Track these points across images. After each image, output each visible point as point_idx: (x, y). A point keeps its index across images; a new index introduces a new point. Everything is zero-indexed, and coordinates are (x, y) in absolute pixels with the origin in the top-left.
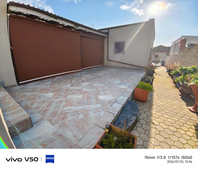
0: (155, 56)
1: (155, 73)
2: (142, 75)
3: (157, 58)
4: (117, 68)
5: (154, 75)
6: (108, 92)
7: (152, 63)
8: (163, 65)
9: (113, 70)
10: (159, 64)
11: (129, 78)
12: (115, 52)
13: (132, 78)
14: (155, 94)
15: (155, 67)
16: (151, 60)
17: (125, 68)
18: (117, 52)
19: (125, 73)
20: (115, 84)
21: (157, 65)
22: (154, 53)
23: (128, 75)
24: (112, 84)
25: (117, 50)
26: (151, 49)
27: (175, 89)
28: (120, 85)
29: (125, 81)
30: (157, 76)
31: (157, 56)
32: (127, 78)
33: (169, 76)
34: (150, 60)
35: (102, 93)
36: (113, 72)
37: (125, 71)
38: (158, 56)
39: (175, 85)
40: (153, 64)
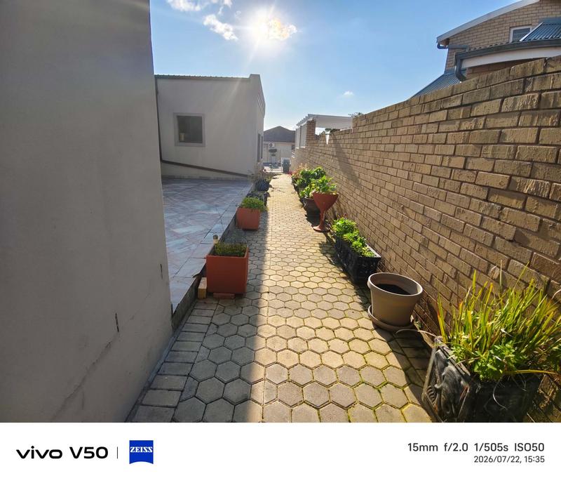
0: (271, 151)
1: (271, 186)
2: (247, 190)
3: (274, 155)
4: (191, 180)
5: (270, 190)
6: (189, 222)
7: (266, 168)
8: (286, 171)
9: (182, 186)
10: (280, 170)
11: (223, 198)
12: (180, 141)
13: (228, 198)
14: (270, 219)
15: (272, 175)
16: (264, 160)
17: (207, 180)
18: (184, 142)
19: (210, 189)
20: (198, 210)
21: (275, 171)
22: (267, 143)
23: (217, 192)
24: (191, 210)
25: (183, 135)
26: (259, 135)
27: (300, 210)
28: (209, 209)
29: (215, 203)
30: (274, 192)
31: (273, 151)
32: (217, 198)
33: (294, 190)
34: (258, 161)
35: (178, 224)
36: (184, 190)
37: (209, 185)
38: (276, 150)
39: (301, 204)
40: (268, 169)
